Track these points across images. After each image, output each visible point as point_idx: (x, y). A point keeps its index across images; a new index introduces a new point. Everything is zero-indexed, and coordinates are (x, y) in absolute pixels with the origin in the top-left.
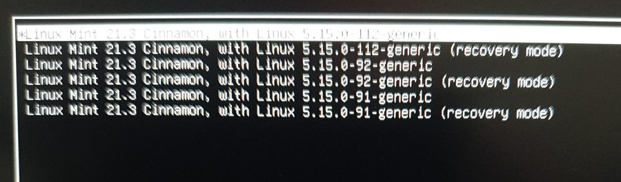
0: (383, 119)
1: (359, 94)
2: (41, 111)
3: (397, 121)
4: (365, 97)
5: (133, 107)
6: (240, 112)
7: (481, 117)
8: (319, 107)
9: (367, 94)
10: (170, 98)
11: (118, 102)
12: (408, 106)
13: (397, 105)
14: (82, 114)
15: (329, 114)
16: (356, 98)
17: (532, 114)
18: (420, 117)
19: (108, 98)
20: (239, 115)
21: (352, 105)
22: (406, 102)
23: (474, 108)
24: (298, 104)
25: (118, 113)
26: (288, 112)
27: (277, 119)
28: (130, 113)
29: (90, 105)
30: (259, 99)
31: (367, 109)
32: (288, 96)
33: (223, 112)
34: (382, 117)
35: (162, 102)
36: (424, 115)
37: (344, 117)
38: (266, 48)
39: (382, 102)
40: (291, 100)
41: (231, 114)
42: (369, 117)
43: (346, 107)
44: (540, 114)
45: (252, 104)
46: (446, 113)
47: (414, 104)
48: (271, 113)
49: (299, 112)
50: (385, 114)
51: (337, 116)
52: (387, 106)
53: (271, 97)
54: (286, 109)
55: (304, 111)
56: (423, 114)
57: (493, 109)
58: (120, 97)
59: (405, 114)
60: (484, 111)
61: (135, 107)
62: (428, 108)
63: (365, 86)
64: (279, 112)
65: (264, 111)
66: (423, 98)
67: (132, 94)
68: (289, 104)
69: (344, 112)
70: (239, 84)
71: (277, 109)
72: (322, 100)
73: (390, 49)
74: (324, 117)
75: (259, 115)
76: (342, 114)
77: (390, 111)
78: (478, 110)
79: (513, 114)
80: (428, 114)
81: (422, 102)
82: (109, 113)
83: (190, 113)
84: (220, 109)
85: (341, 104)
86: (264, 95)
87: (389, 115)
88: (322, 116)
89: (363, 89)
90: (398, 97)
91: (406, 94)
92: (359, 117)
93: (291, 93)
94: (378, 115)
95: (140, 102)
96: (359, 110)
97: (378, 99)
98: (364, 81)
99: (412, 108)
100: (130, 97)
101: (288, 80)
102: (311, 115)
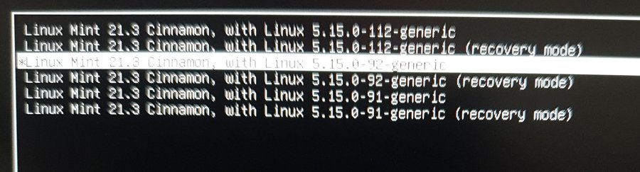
0: (395, 120)
1: (371, 94)
2: (41, 110)
3: (410, 122)
4: (376, 97)
5: (136, 106)
6: (247, 112)
7: (497, 118)
8: (329, 107)
9: (379, 93)
10: (174, 97)
11: (120, 101)
12: (421, 107)
13: (410, 105)
14: (83, 113)
15: (339, 114)
16: (368, 98)
17: (550, 115)
18: (434, 118)
19: (111, 97)
20: (246, 115)
21: (363, 105)
22: (419, 102)
23: (490, 109)
24: (307, 104)
25: (121, 113)
26: (297, 112)
27: (285, 119)
28: (134, 112)
29: (92, 104)
30: (267, 99)
31: (379, 110)
32: (297, 96)
33: (229, 112)
34: (394, 118)
35: (167, 101)
36: (439, 116)
37: (355, 117)
38: (275, 46)
39: (394, 102)
40: (300, 100)
41: (238, 114)
42: (381, 118)
43: (357, 108)
44: (559, 115)
45: (259, 103)
46: (460, 114)
47: (427, 104)
48: (279, 113)
49: (308, 112)
50: (397, 115)
51: (347, 117)
52: (400, 106)
53: (279, 97)
54: (294, 109)
55: (314, 111)
56: (437, 115)
57: (510, 110)
58: (123, 96)
59: (418, 114)
60: (500, 112)
61: (138, 107)
62: (442, 109)
63: (377, 85)
64: (287, 112)
65: (272, 111)
66: (437, 99)
67: (136, 93)
68: (297, 104)
69: (355, 113)
70: (246, 83)
71: (285, 109)
72: (332, 100)
73: (403, 48)
74: (334, 117)
75: (267, 115)
76: (353, 114)
77: (402, 112)
78: (493, 111)
79: (530, 116)
80: (442, 114)
81: (436, 102)
82: (111, 113)
83: (195, 112)
84: (227, 108)
85: (352, 104)
86: (271, 95)
87: (402, 116)
88: (332, 116)
89: (375, 89)
90: (411, 97)
91: (419, 95)
92: (370, 118)
93: (300, 93)
94: (390, 115)
95: (143, 101)
96: (371, 110)
97: (390, 99)
98: (376, 80)
99: (425, 109)
100: (133, 96)
101: (297, 79)
102: (321, 115)
